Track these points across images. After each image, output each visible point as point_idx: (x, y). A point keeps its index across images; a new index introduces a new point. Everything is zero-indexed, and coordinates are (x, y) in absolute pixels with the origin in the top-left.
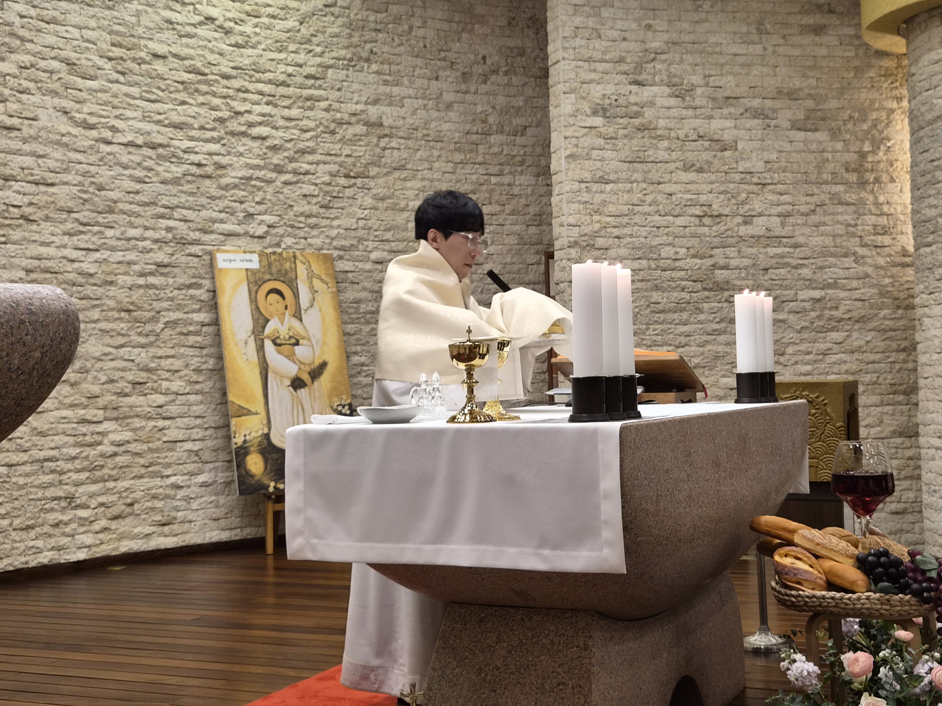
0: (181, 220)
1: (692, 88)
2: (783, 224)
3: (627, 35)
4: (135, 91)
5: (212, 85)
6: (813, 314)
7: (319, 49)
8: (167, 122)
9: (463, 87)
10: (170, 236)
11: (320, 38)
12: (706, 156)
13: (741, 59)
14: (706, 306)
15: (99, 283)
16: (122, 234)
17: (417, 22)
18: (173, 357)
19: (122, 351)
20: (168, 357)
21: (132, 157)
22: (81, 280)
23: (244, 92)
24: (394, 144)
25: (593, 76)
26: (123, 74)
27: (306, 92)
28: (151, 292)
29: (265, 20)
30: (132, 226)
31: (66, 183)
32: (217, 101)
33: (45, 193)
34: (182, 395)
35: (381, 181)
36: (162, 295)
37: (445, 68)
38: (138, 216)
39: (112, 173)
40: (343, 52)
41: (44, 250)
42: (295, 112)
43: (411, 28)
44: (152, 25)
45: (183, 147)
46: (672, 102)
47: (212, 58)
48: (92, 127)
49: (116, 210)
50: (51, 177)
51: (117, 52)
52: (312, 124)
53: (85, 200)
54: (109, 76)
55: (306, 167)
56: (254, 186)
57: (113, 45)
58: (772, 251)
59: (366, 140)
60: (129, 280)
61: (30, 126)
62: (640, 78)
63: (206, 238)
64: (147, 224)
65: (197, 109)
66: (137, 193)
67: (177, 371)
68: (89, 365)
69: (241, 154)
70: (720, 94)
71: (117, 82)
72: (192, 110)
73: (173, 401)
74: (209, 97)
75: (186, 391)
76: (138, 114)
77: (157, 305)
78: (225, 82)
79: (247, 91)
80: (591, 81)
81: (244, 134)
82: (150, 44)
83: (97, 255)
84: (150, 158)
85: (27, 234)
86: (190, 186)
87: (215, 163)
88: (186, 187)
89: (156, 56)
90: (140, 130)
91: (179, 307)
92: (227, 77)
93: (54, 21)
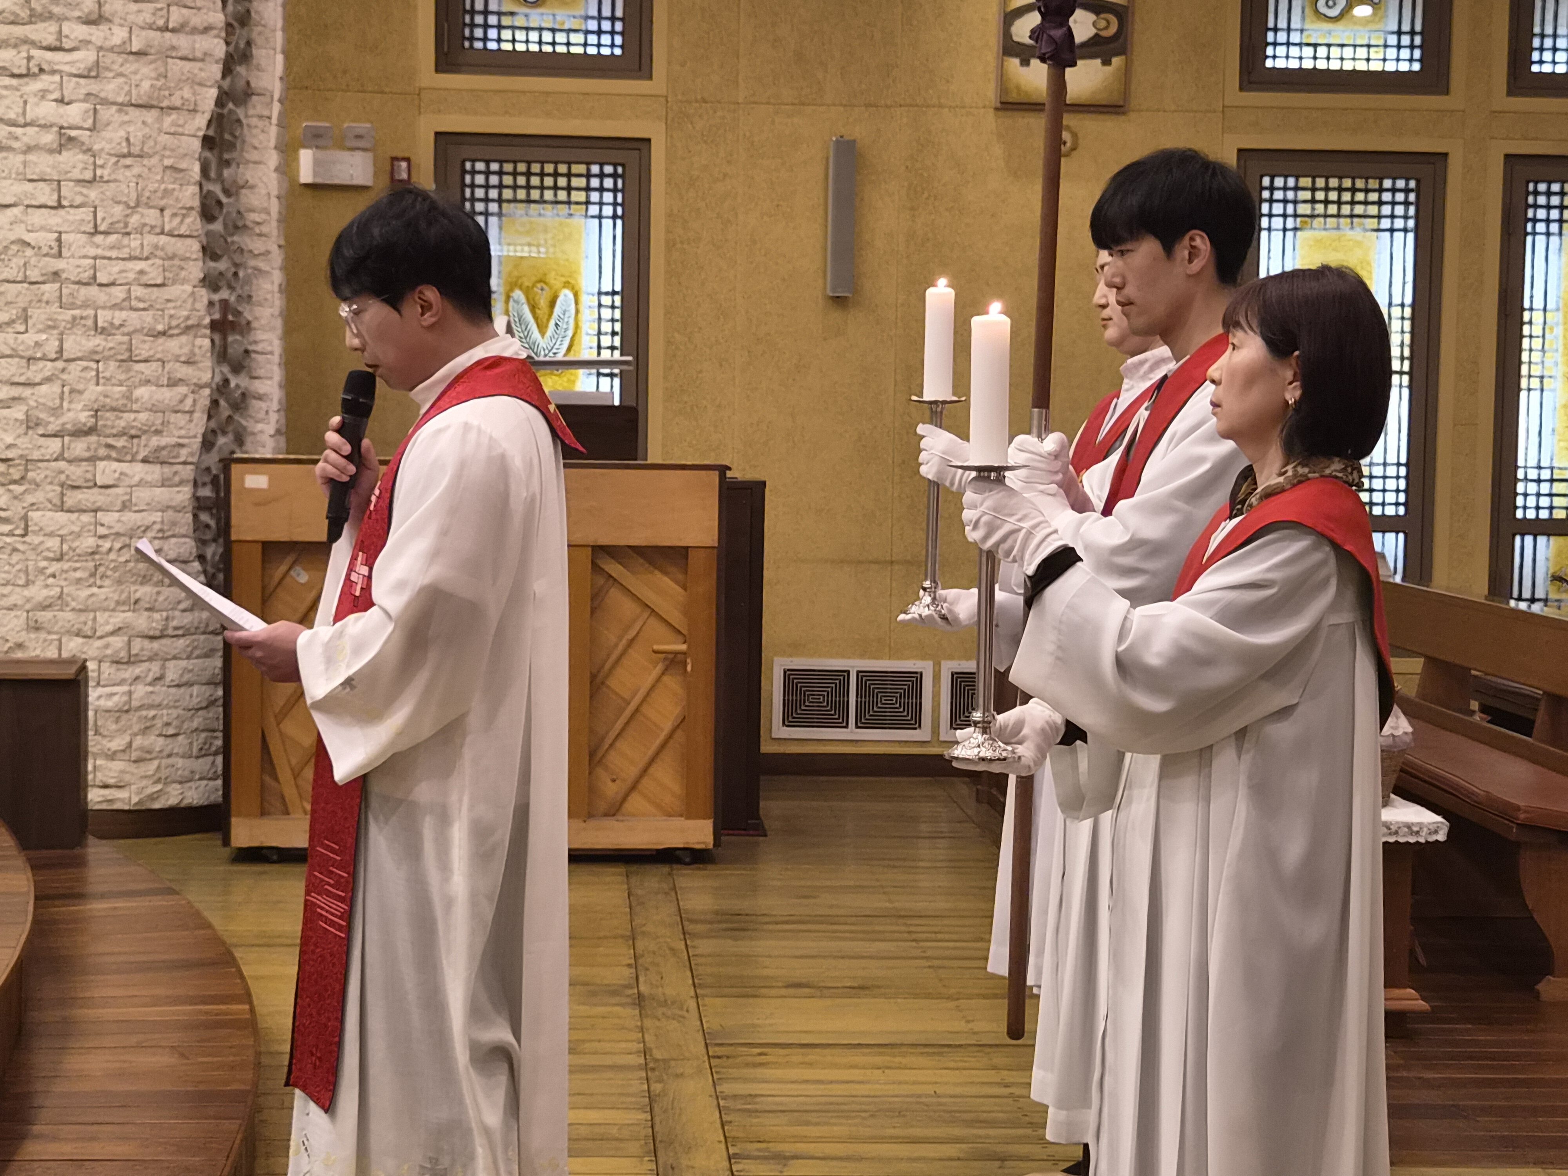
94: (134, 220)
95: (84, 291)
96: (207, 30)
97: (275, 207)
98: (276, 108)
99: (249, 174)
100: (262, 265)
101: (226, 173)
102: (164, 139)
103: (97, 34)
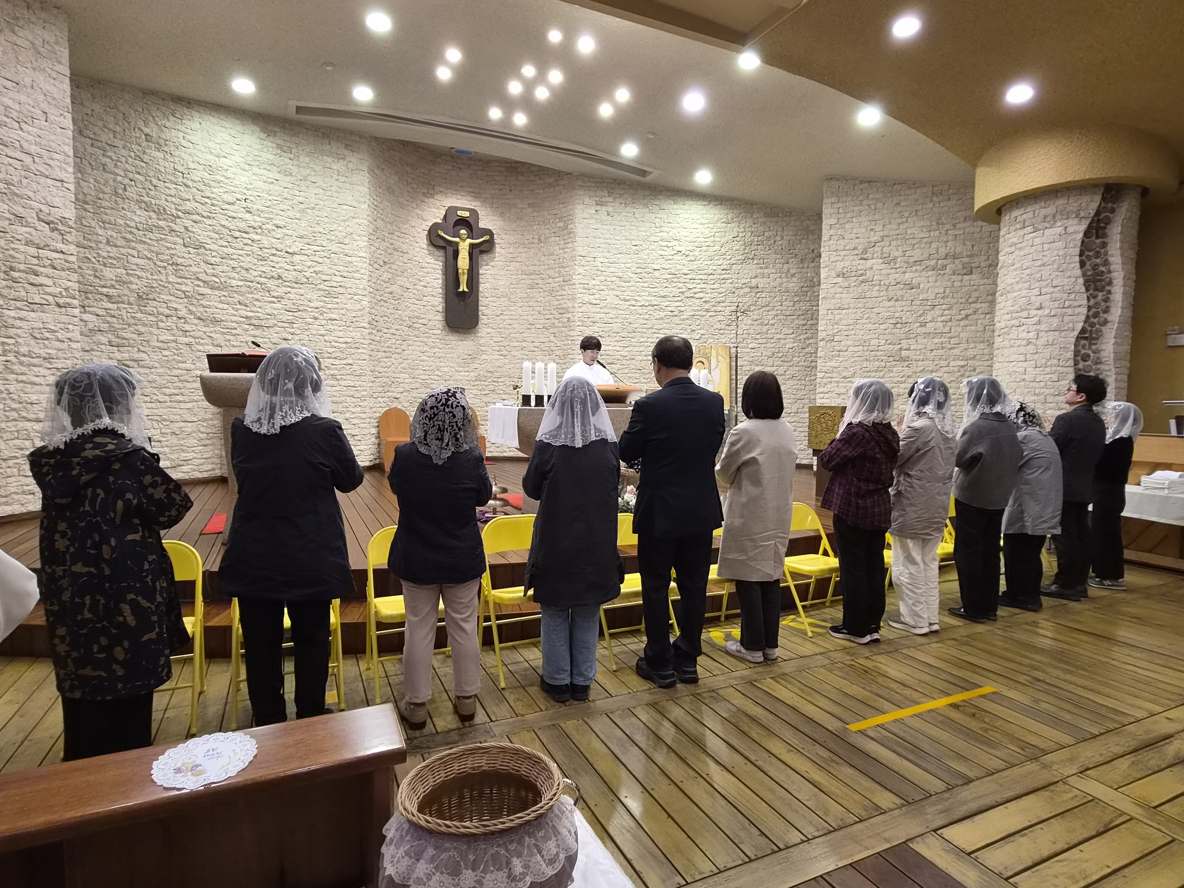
1: (895, 258)
2: (944, 326)
3: (859, 235)
4: (646, 285)
5: (679, 279)
6: (959, 374)
7: (729, 257)
8: (659, 295)
9: (801, 266)
11: (730, 252)
12: (899, 293)
13: (925, 240)
14: (895, 369)
17: (778, 238)
21: (644, 311)
22: (621, 358)
24: (763, 295)
25: (838, 258)
26: (641, 279)
27: (722, 277)
29: (704, 248)
32: (680, 285)
35: (756, 312)
37: (792, 258)
39: (635, 317)
40: (740, 257)
42: (716, 286)
43: (775, 241)
44: (653, 258)
45: (665, 305)
46: (883, 266)
47: (679, 267)
50: (611, 321)
51: (639, 270)
52: (724, 290)
54: (635, 281)
55: (720, 308)
57: (637, 268)
58: (936, 340)
59: (749, 295)
60: (641, 358)
61: (604, 303)
62: (865, 256)
65: (672, 289)
69: (691, 306)
70: (912, 260)
71: (639, 282)
72: (669, 290)
74: (677, 284)
76: (647, 294)
79: (694, 279)
80: (837, 261)
81: (692, 297)
82: (653, 265)
84: (651, 310)
87: (679, 310)
88: (666, 321)
89: (655, 270)
90: (647, 300)
92: (686, 275)
93: (614, 263)
94: (1049, 363)
95: (1032, 384)
96: (1079, 306)
97: (1112, 355)
98: (1116, 325)
99: (1103, 347)
100: (1108, 373)
101: (1094, 347)
102: (1060, 339)
103: (1040, 312)
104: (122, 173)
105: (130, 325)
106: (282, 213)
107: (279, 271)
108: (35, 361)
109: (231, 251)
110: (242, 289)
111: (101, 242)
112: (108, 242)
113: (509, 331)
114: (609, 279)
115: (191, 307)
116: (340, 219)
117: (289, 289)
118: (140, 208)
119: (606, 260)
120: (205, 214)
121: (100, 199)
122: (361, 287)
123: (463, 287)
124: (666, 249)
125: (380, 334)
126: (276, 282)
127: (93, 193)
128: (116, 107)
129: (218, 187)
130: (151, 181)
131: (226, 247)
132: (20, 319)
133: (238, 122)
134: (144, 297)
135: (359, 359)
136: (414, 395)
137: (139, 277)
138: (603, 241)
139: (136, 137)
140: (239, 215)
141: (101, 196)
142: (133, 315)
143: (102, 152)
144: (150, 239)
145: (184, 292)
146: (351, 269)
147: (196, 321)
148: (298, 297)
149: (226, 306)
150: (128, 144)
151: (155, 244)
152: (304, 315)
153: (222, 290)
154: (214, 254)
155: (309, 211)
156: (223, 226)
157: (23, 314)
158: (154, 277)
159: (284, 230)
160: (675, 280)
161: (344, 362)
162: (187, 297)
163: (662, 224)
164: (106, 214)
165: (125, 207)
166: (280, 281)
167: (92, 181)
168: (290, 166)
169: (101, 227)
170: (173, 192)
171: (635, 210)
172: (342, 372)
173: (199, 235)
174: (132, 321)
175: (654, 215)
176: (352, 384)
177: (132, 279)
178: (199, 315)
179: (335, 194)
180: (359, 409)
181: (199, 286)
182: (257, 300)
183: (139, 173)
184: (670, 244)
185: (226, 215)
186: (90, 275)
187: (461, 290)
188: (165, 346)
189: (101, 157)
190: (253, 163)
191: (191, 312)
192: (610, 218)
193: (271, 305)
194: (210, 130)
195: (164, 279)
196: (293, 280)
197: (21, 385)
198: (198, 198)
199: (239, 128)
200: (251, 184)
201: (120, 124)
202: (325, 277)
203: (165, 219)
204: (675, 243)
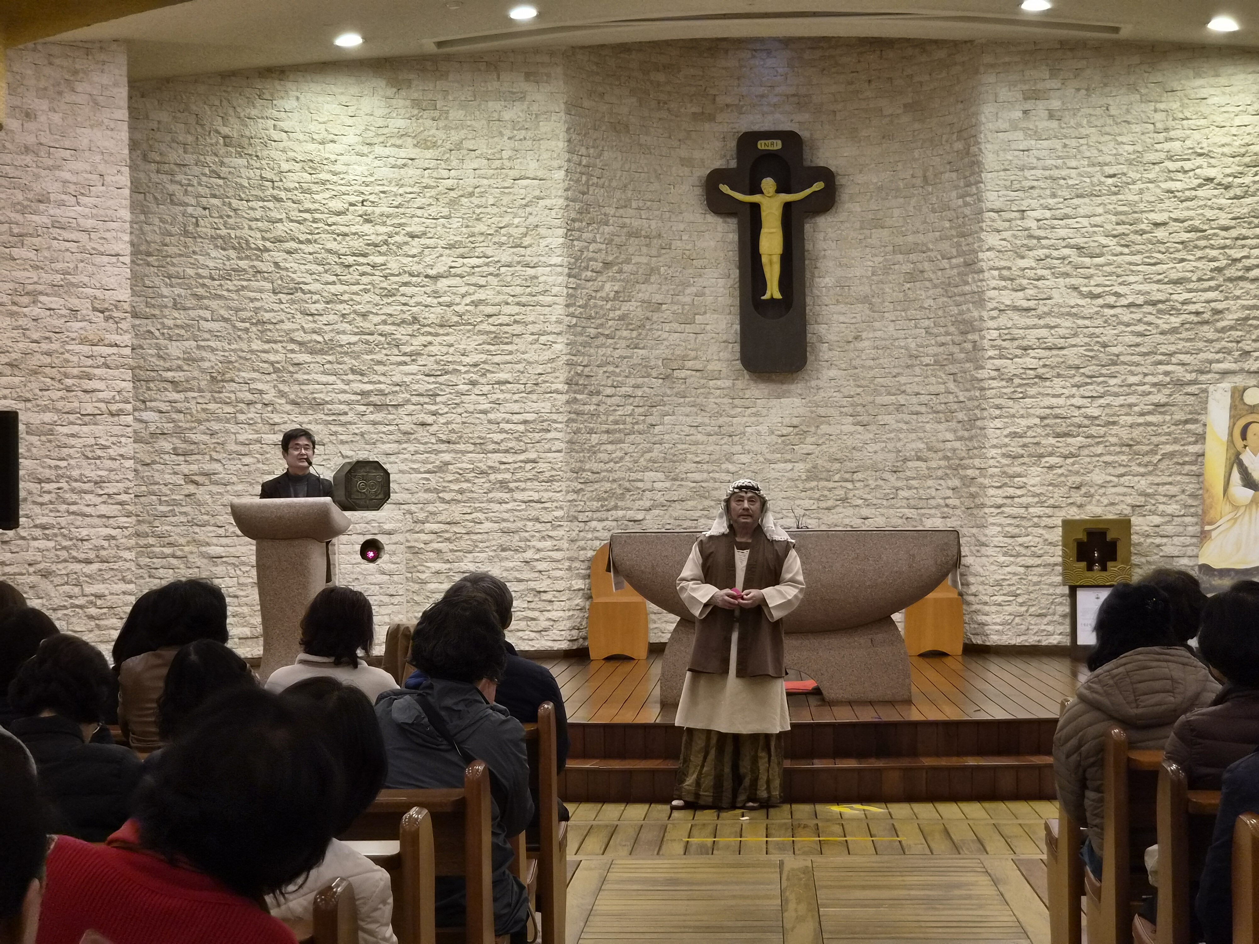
0: (1178, 364)
4: (1137, 258)
5: (1211, 239)
8: (1166, 280)
10: (1168, 379)
15: (1102, 424)
16: (1123, 382)
18: (1170, 483)
19: (1122, 479)
20: (1166, 484)
21: (1133, 316)
22: (1086, 422)
23: (1243, 239)
26: (1127, 246)
28: (1149, 429)
30: (1133, 374)
31: (1074, 346)
32: (1215, 253)
33: (1057, 356)
34: (1178, 516)
36: (1160, 431)
38: (1138, 365)
39: (1115, 332)
41: (1054, 401)
44: (1153, 199)
45: (1180, 300)
47: (1209, 214)
48: (1098, 296)
49: (1119, 362)
50: (1061, 342)
51: (1121, 229)
53: (1092, 357)
54: (1114, 251)
56: (1251, 325)
57: (1118, 224)
60: (1129, 420)
61: (1045, 305)
63: (1203, 378)
64: (1146, 371)
65: (1194, 264)
66: (1137, 345)
67: (1175, 496)
68: (1092, 491)
69: (1238, 298)
71: (1122, 254)
72: (1188, 266)
73: (1169, 522)
74: (1208, 250)
75: (1182, 513)
76: (1140, 278)
77: (1155, 440)
78: (1223, 233)
79: (1245, 238)
81: (1241, 278)
82: (1152, 215)
83: (1102, 401)
84: (1150, 314)
85: (1041, 390)
86: (1190, 333)
87: (1213, 309)
88: (1185, 335)
89: (1156, 225)
90: (1140, 291)
91: (1176, 441)
92: (1226, 229)
93: (1066, 217)
104: (193, 201)
105: (200, 422)
106: (419, 212)
107: (414, 309)
108: (86, 486)
109: (339, 288)
110: (356, 348)
111: (166, 307)
112: (175, 304)
113: (871, 373)
114: (1055, 254)
115: (281, 387)
116: (517, 204)
117: (430, 338)
118: (216, 246)
119: (1048, 214)
120: (303, 237)
121: (166, 245)
122: (554, 319)
123: (773, 291)
124: (1180, 176)
125: (595, 399)
126: (409, 329)
127: (158, 239)
128: (187, 109)
129: (323, 191)
130: (230, 204)
131: (334, 283)
132: (73, 435)
133: (352, 80)
134: (219, 378)
135: (550, 451)
136: (675, 514)
137: (213, 350)
138: (1039, 173)
139: (212, 145)
140: (353, 229)
141: (167, 239)
142: (204, 406)
143: (169, 177)
144: (228, 290)
145: (272, 364)
146: (535, 290)
147: (289, 407)
148: (444, 349)
149: (332, 379)
150: (202, 158)
151: (234, 296)
152: (453, 378)
153: (326, 353)
154: (315, 297)
155: (464, 200)
156: (329, 251)
157: (75, 429)
158: (233, 347)
159: (423, 241)
160: (1202, 243)
161: (522, 457)
162: (276, 371)
163: (1171, 123)
164: (173, 265)
165: (197, 249)
166: (416, 327)
167: (156, 221)
168: (433, 131)
169: (166, 285)
170: (258, 214)
171: (1110, 101)
172: (518, 476)
173: (295, 272)
174: (203, 416)
175: (1152, 106)
176: (536, 496)
177: (204, 354)
178: (292, 396)
179: (507, 164)
180: (548, 544)
181: (292, 351)
182: (380, 363)
183: (214, 196)
184: (1188, 165)
185: (333, 233)
186: (152, 356)
187: (767, 297)
188: (245, 449)
189: (167, 186)
190: (375, 140)
191: (282, 394)
192: (1054, 124)
193: (401, 367)
194: (312, 106)
195: (245, 347)
196: (438, 321)
197: (72, 517)
198: (294, 214)
199: (354, 90)
200: (371, 175)
201: (193, 131)
202: (489, 310)
203: (248, 257)
204: (1200, 161)
